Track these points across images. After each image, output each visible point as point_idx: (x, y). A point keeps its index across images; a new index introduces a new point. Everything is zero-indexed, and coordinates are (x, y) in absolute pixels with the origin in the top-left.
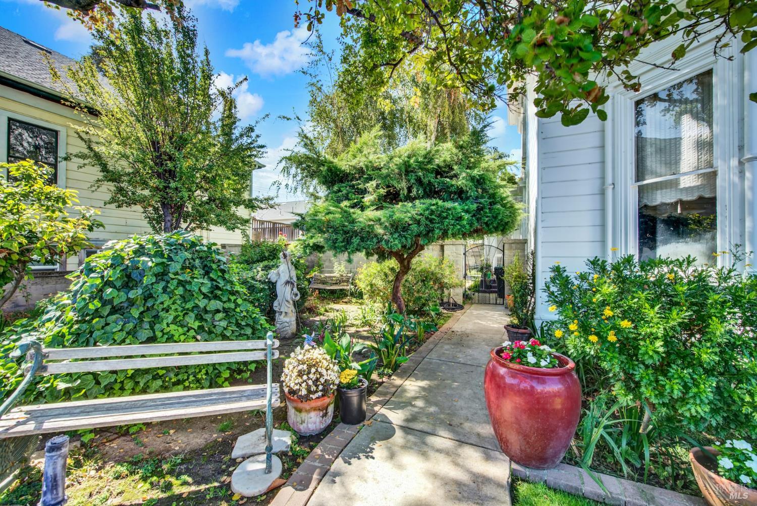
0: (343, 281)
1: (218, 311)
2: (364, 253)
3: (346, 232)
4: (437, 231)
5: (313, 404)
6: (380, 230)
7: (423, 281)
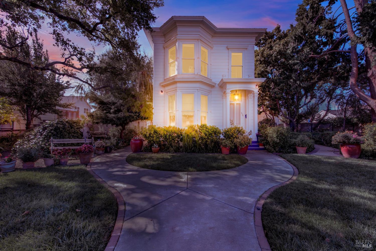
0: (103, 134)
1: (76, 136)
2: (111, 124)
3: (106, 120)
4: (128, 120)
5: (101, 149)
6: (114, 119)
7: (130, 132)
